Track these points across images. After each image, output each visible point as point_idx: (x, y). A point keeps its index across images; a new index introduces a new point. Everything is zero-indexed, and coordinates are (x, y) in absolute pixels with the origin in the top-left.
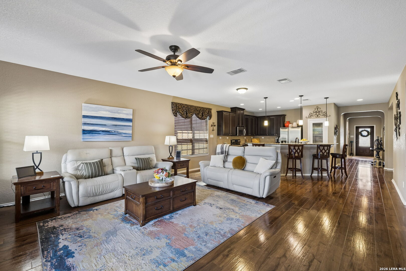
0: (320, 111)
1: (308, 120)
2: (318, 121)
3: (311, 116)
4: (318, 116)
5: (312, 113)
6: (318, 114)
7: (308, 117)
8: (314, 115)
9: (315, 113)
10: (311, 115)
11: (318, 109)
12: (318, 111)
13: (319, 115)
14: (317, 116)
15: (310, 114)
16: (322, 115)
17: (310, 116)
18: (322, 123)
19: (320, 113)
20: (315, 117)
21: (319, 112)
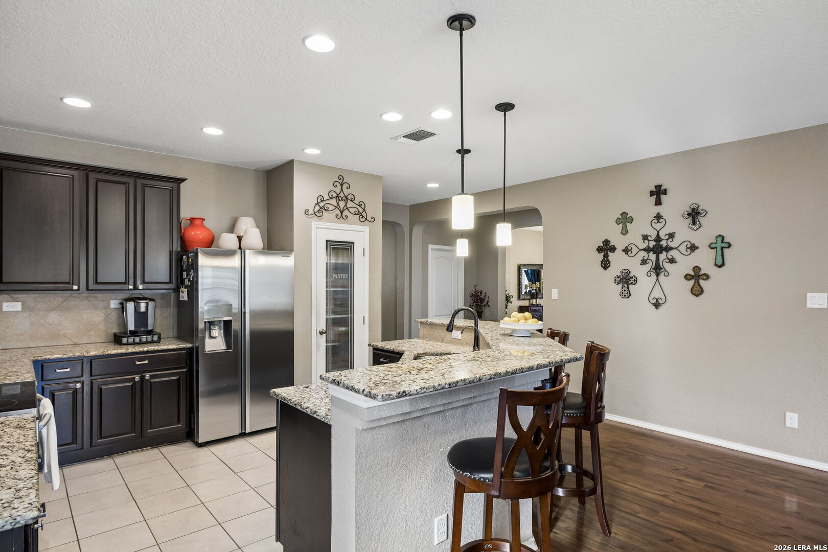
0: (349, 197)
1: (313, 225)
2: (342, 232)
3: (320, 210)
4: (344, 214)
5: (326, 197)
6: (342, 204)
7: (311, 212)
8: (331, 208)
9: (333, 202)
10: (321, 205)
11: (342, 185)
12: (342, 195)
13: (346, 213)
14: (342, 212)
15: (319, 201)
16: (353, 210)
17: (317, 208)
18: (353, 243)
19: (350, 204)
20: (332, 215)
21: (346, 197)
